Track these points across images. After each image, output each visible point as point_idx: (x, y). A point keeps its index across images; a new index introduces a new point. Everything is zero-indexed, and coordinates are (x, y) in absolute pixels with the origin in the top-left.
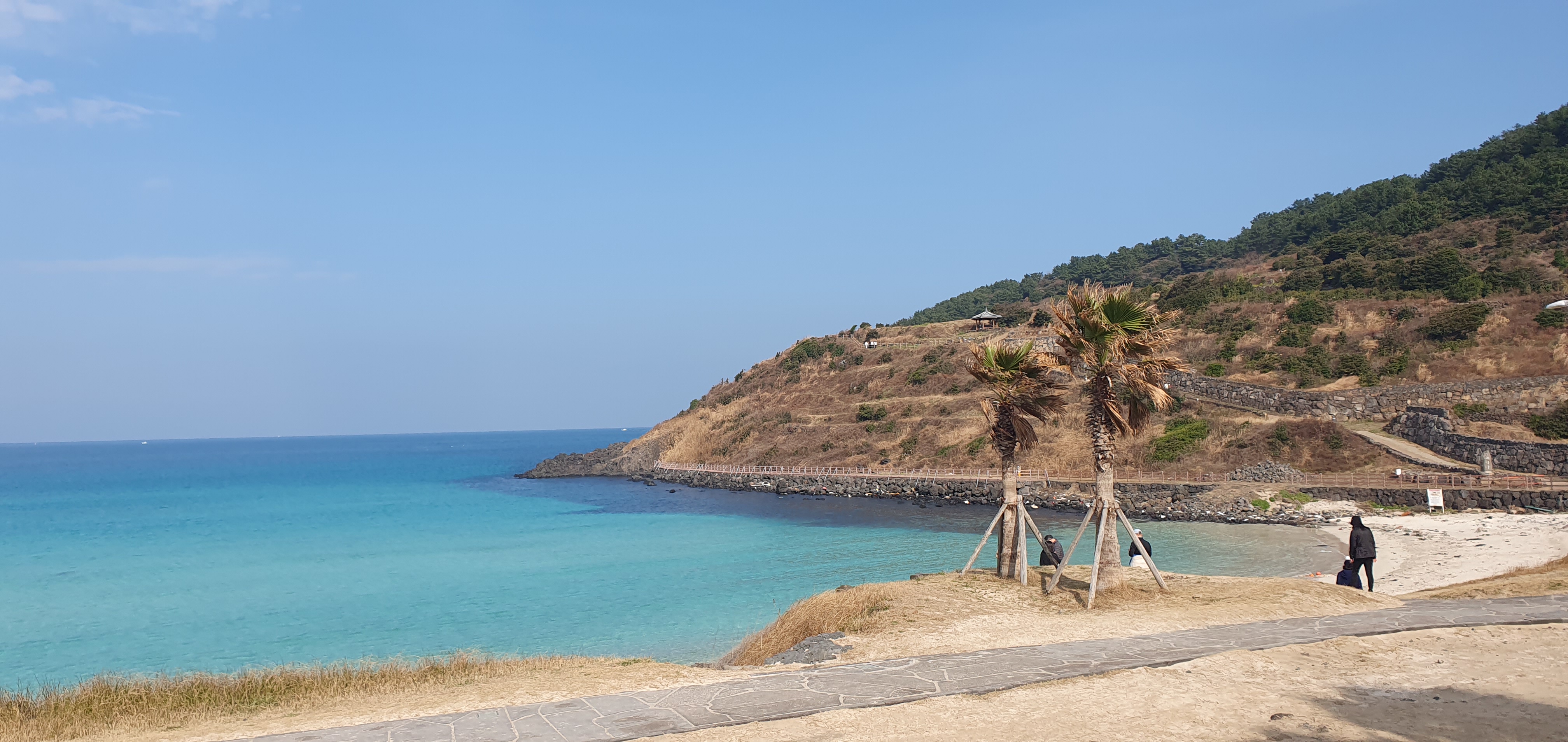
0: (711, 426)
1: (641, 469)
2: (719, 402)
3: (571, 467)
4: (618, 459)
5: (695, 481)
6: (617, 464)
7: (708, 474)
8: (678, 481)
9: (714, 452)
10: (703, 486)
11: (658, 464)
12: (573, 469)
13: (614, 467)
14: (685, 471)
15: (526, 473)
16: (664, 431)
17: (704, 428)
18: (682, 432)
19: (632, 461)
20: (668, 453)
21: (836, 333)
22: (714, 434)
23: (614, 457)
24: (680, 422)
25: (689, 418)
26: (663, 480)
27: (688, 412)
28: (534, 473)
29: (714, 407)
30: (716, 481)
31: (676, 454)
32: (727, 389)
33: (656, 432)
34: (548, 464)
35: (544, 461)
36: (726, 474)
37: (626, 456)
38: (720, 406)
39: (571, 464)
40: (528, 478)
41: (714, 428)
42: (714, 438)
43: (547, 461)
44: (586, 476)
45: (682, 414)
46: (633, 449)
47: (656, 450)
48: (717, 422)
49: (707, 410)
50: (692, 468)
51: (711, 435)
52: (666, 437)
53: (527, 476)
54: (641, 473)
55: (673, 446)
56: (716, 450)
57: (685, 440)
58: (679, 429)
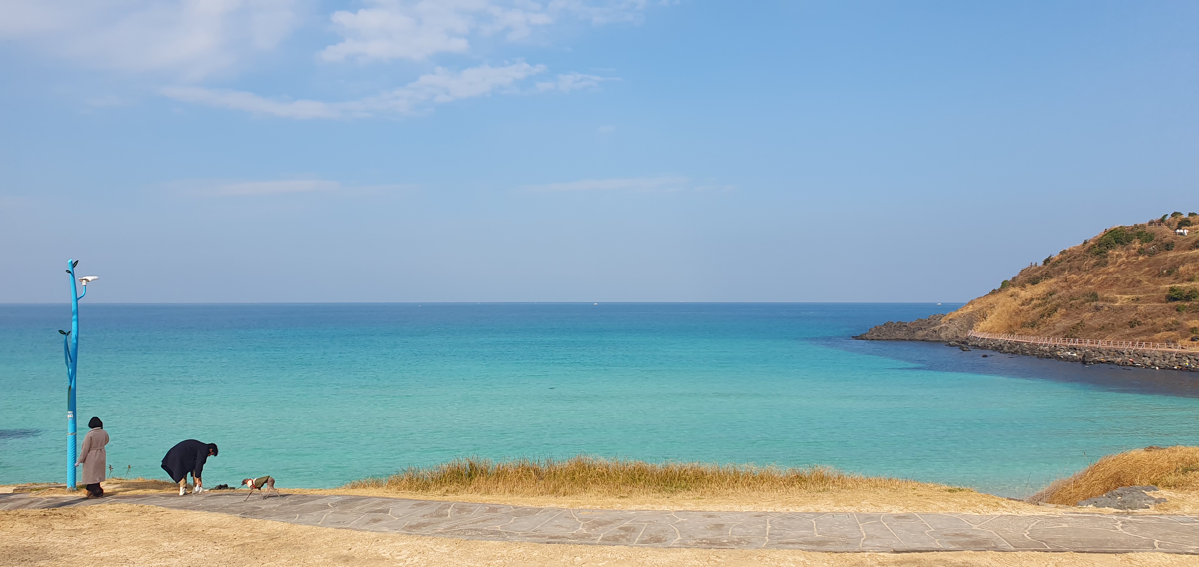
0: (1020, 303)
1: (957, 337)
2: (1028, 282)
3: (897, 332)
4: (937, 328)
5: (1005, 349)
6: (936, 331)
7: (1017, 343)
8: (990, 348)
9: (1023, 325)
10: (1012, 353)
11: (972, 333)
12: (900, 334)
13: (934, 334)
14: (996, 340)
15: (861, 336)
16: (978, 306)
17: (1015, 304)
18: (994, 307)
19: (949, 330)
20: (981, 324)
21: (1146, 222)
22: (1022, 310)
23: (934, 326)
24: (992, 299)
25: (1000, 296)
26: (976, 347)
27: (1000, 290)
28: (867, 336)
29: (1023, 286)
30: (1025, 349)
31: (988, 325)
32: (1036, 271)
33: (971, 306)
34: (878, 329)
35: (876, 327)
36: (1035, 344)
37: (944, 325)
38: (1029, 286)
39: (897, 330)
40: (862, 339)
41: (1023, 304)
42: (1024, 313)
43: (878, 327)
44: (910, 340)
45: (994, 292)
46: (950, 320)
47: (971, 321)
48: (1026, 300)
49: (1017, 290)
50: (1003, 338)
51: (1020, 311)
52: (979, 311)
53: (860, 338)
54: (957, 340)
55: (985, 319)
56: (1025, 323)
57: (996, 314)
58: (991, 304)
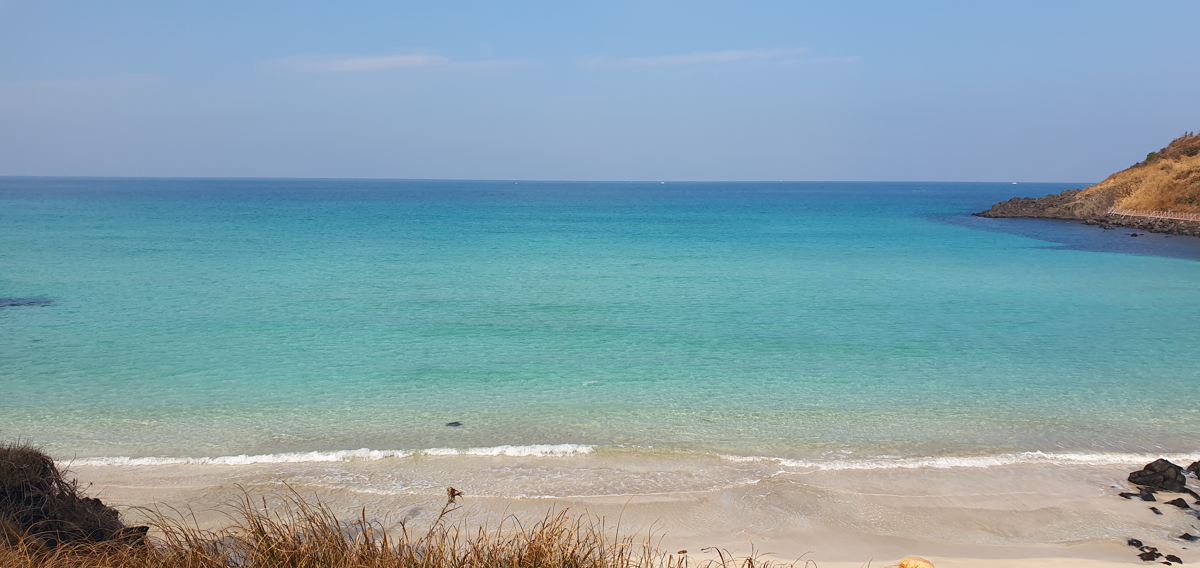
0: (1175, 176)
1: (1094, 214)
2: (1183, 154)
3: (1024, 209)
4: (1071, 204)
5: (1157, 227)
6: (1069, 209)
7: (1171, 221)
8: (1137, 227)
9: (1179, 201)
10: (1166, 232)
11: (1113, 210)
12: (1027, 212)
13: (1067, 212)
14: (1144, 218)
15: (983, 213)
16: (1120, 180)
17: (1166, 178)
18: (1141, 181)
19: (1084, 207)
20: (1124, 200)
22: (1178, 184)
23: (1067, 203)
24: (1138, 172)
25: (1147, 169)
26: (1119, 225)
27: (1145, 164)
28: (990, 213)
29: (1177, 158)
30: (1183, 228)
31: (1133, 202)
32: (1192, 141)
33: (1112, 181)
34: (1002, 205)
35: (1000, 203)
36: (1193, 222)
37: (1079, 202)
38: (1184, 157)
39: (1024, 207)
40: (985, 216)
41: (1178, 178)
42: (1179, 187)
44: (1039, 217)
45: (1137, 165)
46: (1086, 196)
47: (1111, 197)
48: (1183, 172)
49: (1170, 162)
50: (1153, 215)
51: (1175, 185)
52: (1122, 186)
54: (1095, 218)
55: (1129, 194)
56: (1181, 199)
57: (1143, 189)
58: (1136, 178)
